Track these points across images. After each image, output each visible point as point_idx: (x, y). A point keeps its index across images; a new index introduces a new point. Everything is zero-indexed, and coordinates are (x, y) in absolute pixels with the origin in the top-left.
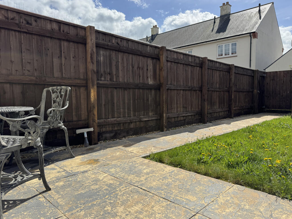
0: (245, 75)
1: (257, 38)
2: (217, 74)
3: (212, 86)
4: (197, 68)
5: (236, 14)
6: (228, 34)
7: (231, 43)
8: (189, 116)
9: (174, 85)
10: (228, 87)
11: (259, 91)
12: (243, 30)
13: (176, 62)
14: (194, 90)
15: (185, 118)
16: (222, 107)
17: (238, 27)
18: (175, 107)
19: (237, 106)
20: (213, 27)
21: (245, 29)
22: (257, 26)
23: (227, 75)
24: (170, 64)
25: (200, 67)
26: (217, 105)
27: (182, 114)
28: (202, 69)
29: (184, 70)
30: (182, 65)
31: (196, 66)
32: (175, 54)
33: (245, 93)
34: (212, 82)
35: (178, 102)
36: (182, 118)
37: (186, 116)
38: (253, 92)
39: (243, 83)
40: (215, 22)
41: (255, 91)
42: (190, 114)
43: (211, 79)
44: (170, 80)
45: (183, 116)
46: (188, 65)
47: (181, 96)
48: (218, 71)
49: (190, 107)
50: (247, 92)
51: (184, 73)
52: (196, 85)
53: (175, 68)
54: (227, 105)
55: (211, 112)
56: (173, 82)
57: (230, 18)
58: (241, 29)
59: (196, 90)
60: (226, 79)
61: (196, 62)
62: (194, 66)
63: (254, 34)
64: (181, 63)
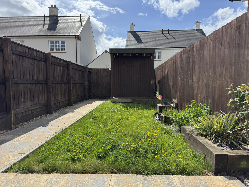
0: (79, 70)
1: (80, 41)
2: (58, 69)
3: (55, 79)
4: (42, 63)
5: (62, 17)
6: (57, 33)
7: (61, 41)
8: (37, 108)
9: (21, 79)
10: (67, 80)
11: (88, 83)
12: (69, 32)
13: (21, 56)
14: (40, 83)
15: (33, 111)
16: (64, 97)
17: (65, 29)
18: (23, 102)
19: (74, 95)
20: (44, 24)
21: (71, 32)
22: (80, 31)
23: (66, 69)
24: (15, 56)
25: (44, 62)
26: (60, 96)
27: (29, 108)
28: (46, 64)
29: (30, 64)
30: (27, 59)
31: (41, 61)
32: (20, 47)
33: (79, 85)
34: (55, 75)
35: (26, 96)
36: (30, 112)
37: (34, 109)
38: (84, 83)
39: (77, 76)
40: (45, 20)
41: (86, 82)
42: (38, 107)
43: (54, 73)
44: (16, 74)
45: (31, 110)
46: (33, 59)
47: (28, 90)
48: (59, 66)
49: (37, 100)
50: (81, 83)
51: (30, 67)
52: (42, 78)
53: (21, 61)
54: (67, 95)
55: (56, 102)
56: (19, 76)
57: (59, 19)
58: (68, 31)
59: (42, 83)
60: (66, 74)
61: (40, 57)
62: (39, 61)
63: (78, 37)
64: (26, 57)
